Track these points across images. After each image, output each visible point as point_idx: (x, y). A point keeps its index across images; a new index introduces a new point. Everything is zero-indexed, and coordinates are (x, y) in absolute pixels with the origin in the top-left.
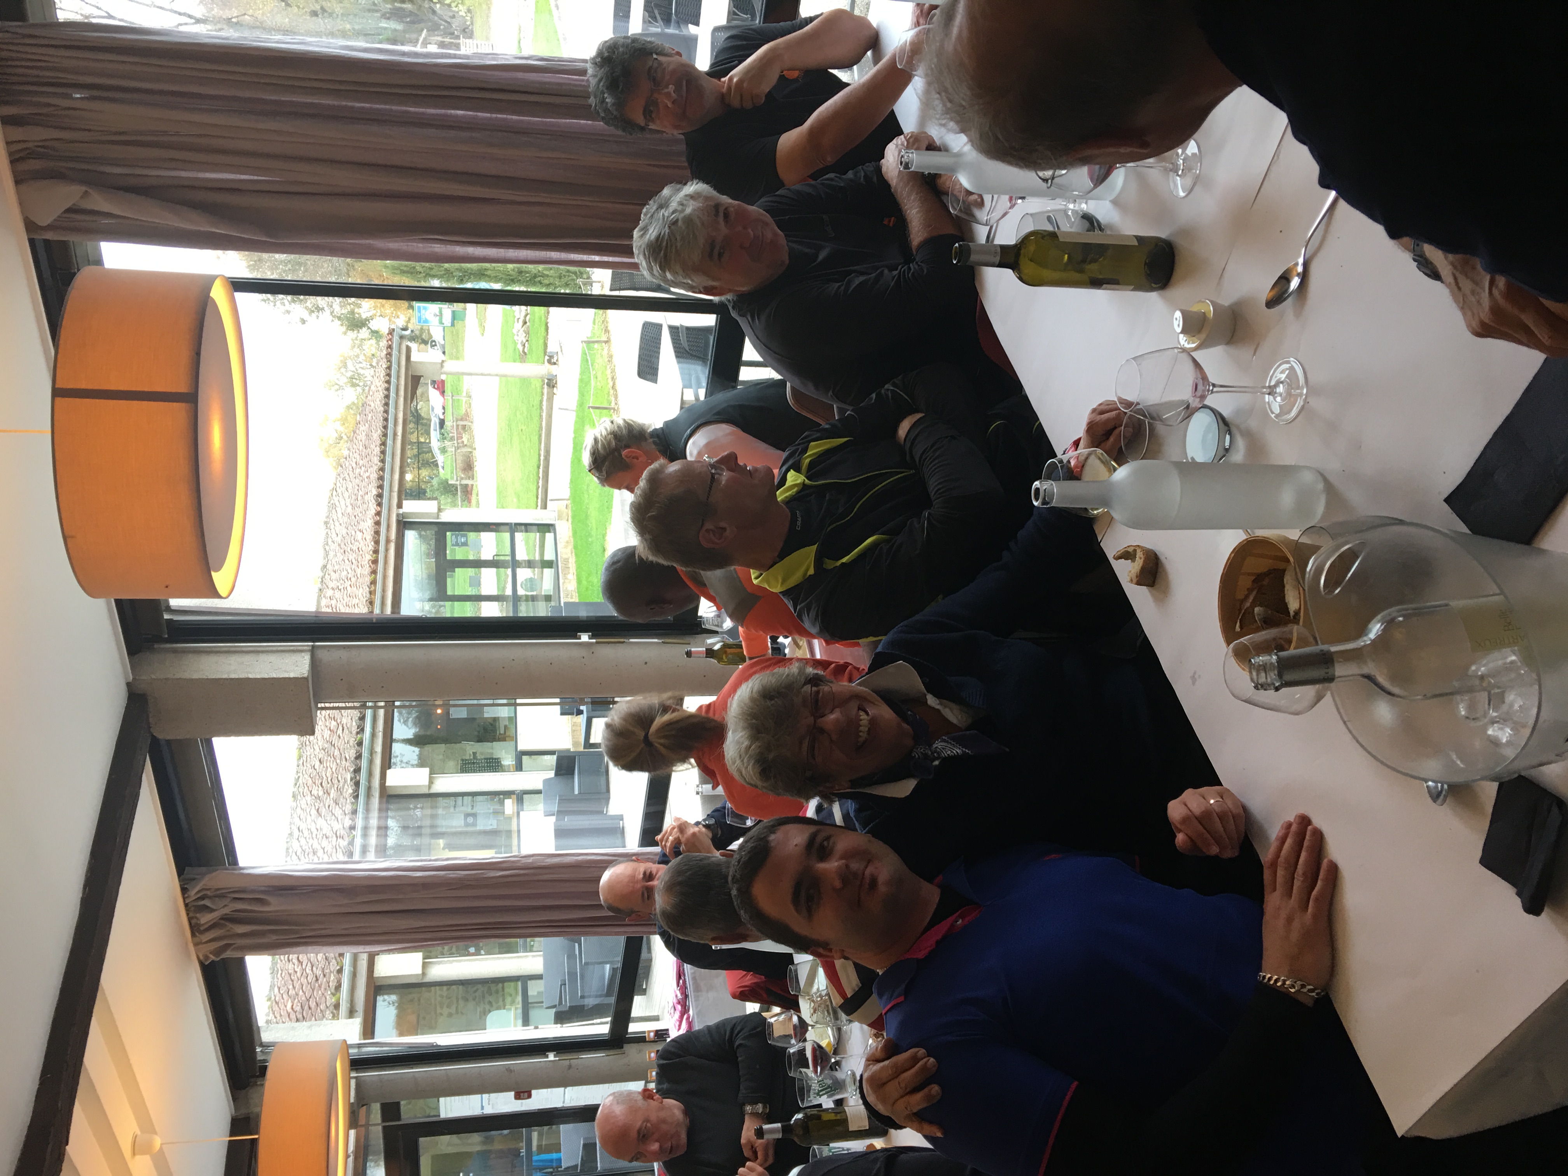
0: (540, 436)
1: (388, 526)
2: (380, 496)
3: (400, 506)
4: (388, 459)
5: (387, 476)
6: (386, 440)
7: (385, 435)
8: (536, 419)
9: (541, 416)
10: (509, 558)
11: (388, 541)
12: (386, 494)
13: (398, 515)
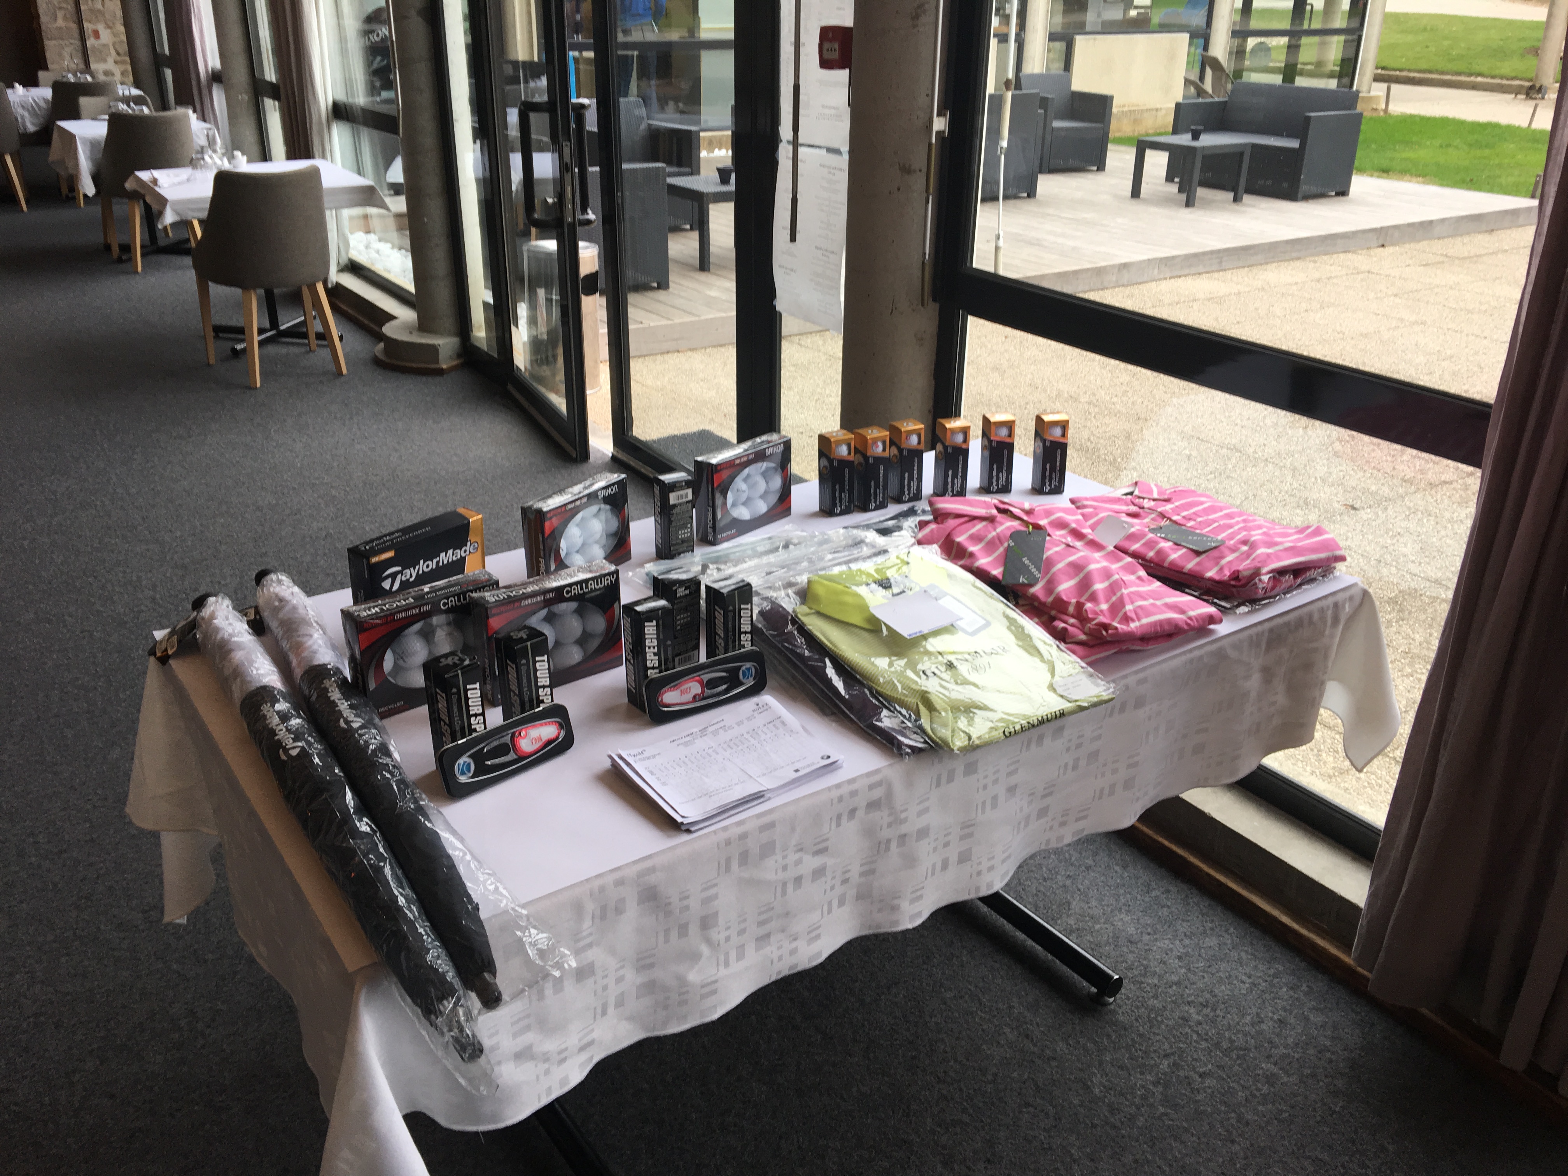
0: (1430, 72)
8: (1450, 66)
9: (1459, 74)
10: (1306, 26)
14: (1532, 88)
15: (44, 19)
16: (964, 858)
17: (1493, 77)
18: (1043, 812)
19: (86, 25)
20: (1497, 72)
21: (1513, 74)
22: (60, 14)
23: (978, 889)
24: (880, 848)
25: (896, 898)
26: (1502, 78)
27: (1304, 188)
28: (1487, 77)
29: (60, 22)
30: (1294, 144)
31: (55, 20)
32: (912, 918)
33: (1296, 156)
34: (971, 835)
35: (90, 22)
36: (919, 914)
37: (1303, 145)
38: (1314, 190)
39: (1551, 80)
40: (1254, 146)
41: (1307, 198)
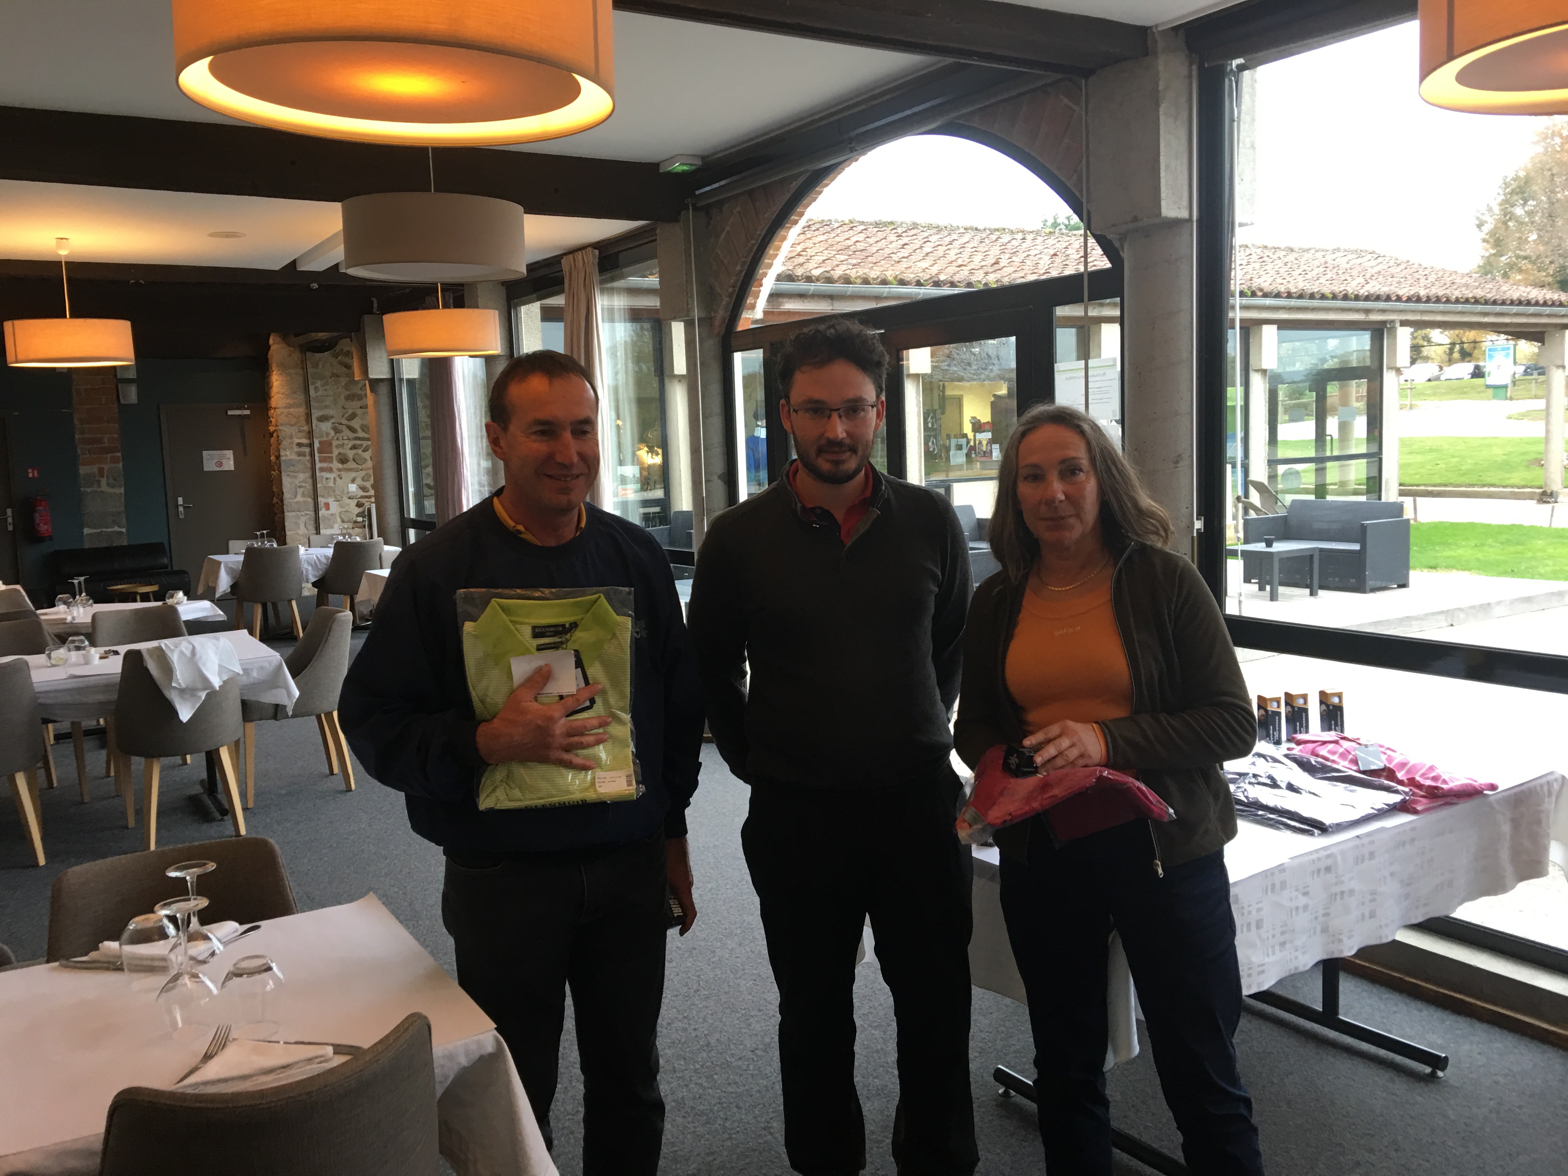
0: (1445, 485)
1: (1383, 311)
2: (1419, 300)
3: (1404, 323)
4: (1460, 307)
5: (1441, 306)
6: (1481, 304)
7: (1486, 302)
8: (1462, 480)
9: (1473, 485)
10: (1328, 454)
11: (1367, 311)
12: (1422, 306)
13: (1393, 321)
14: (1544, 493)
15: (287, 495)
16: (1372, 915)
17: (1504, 487)
18: (1407, 896)
19: (320, 499)
20: (1507, 482)
21: (1523, 483)
22: (300, 491)
23: (1381, 937)
24: (1333, 897)
25: (1340, 934)
26: (1512, 487)
27: (1370, 583)
28: (1498, 486)
29: (299, 498)
30: (1356, 547)
31: (296, 496)
32: (1351, 948)
33: (1359, 556)
34: (1373, 900)
35: (323, 497)
36: (1352, 948)
37: (1363, 547)
38: (1379, 584)
39: (1560, 486)
40: (1321, 550)
41: (1374, 590)
